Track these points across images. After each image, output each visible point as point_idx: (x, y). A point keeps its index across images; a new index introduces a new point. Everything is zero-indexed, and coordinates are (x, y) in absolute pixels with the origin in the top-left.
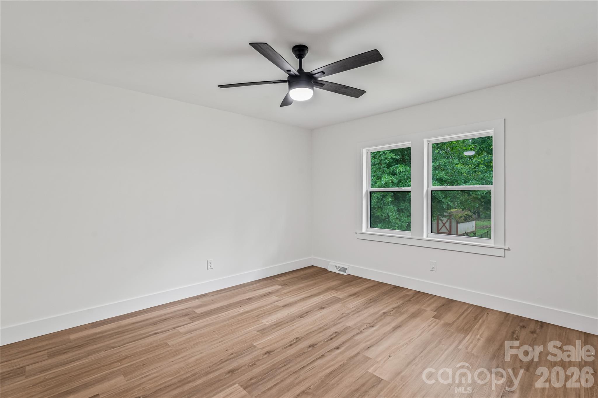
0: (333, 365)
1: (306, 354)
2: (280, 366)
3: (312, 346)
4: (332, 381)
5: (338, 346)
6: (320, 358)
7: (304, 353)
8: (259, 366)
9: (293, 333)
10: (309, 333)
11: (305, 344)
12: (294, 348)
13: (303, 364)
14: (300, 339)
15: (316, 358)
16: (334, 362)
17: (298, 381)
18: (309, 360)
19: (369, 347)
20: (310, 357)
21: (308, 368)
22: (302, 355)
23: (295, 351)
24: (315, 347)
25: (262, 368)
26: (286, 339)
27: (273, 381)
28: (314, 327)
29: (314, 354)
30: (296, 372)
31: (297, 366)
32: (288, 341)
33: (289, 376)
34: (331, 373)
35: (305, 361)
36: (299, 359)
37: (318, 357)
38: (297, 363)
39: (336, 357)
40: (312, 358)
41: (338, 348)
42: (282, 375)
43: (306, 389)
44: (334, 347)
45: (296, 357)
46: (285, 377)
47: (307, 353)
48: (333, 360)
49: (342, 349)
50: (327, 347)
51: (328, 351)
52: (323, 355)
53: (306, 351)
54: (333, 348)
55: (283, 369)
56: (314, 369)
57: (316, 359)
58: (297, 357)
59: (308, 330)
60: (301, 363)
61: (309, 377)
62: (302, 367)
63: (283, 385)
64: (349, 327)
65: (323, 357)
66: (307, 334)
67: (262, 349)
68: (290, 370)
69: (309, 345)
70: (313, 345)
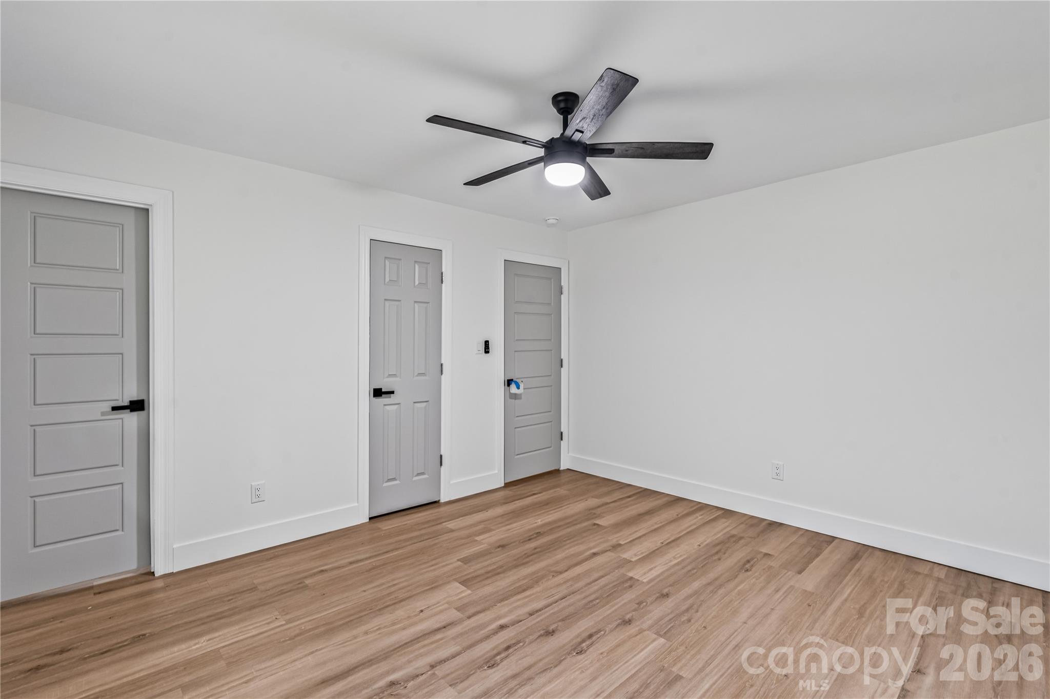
0: (519, 600)
1: (560, 618)
2: (597, 601)
3: (550, 633)
4: (525, 582)
5: (499, 631)
6: (537, 611)
7: (563, 620)
8: (630, 601)
9: (592, 669)
10: (555, 666)
11: (566, 637)
12: (583, 629)
13: (563, 604)
14: (575, 649)
15: (543, 611)
16: (515, 605)
17: (568, 584)
18: (555, 608)
19: (445, 627)
20: (554, 613)
21: (556, 597)
22: (566, 617)
23: (578, 623)
24: (544, 631)
25: (623, 600)
26: (604, 650)
27: (601, 584)
28: (544, 685)
29: (545, 618)
30: (573, 593)
31: (572, 600)
32: (597, 645)
33: (582, 588)
34: (524, 591)
35: (561, 607)
36: (571, 609)
37: (540, 613)
38: (573, 605)
39: (510, 611)
40: (550, 611)
41: (501, 628)
42: (592, 590)
43: (557, 575)
44: (508, 629)
45: (576, 613)
46: (586, 588)
47: (558, 619)
48: (516, 608)
49: (494, 626)
50: (522, 630)
51: (521, 621)
52: (531, 615)
53: (560, 623)
54: (511, 628)
55: (593, 597)
56: (546, 596)
57: (542, 609)
58: (574, 614)
59: (557, 676)
60: (567, 603)
61: (554, 587)
62: (564, 598)
63: (587, 580)
64: (450, 685)
65: (531, 613)
66: (560, 662)
67: (641, 631)
68: (583, 596)
69: (556, 635)
70: (547, 635)
